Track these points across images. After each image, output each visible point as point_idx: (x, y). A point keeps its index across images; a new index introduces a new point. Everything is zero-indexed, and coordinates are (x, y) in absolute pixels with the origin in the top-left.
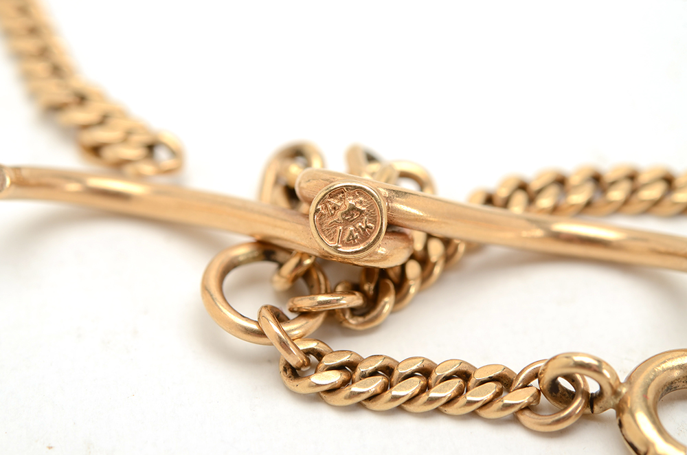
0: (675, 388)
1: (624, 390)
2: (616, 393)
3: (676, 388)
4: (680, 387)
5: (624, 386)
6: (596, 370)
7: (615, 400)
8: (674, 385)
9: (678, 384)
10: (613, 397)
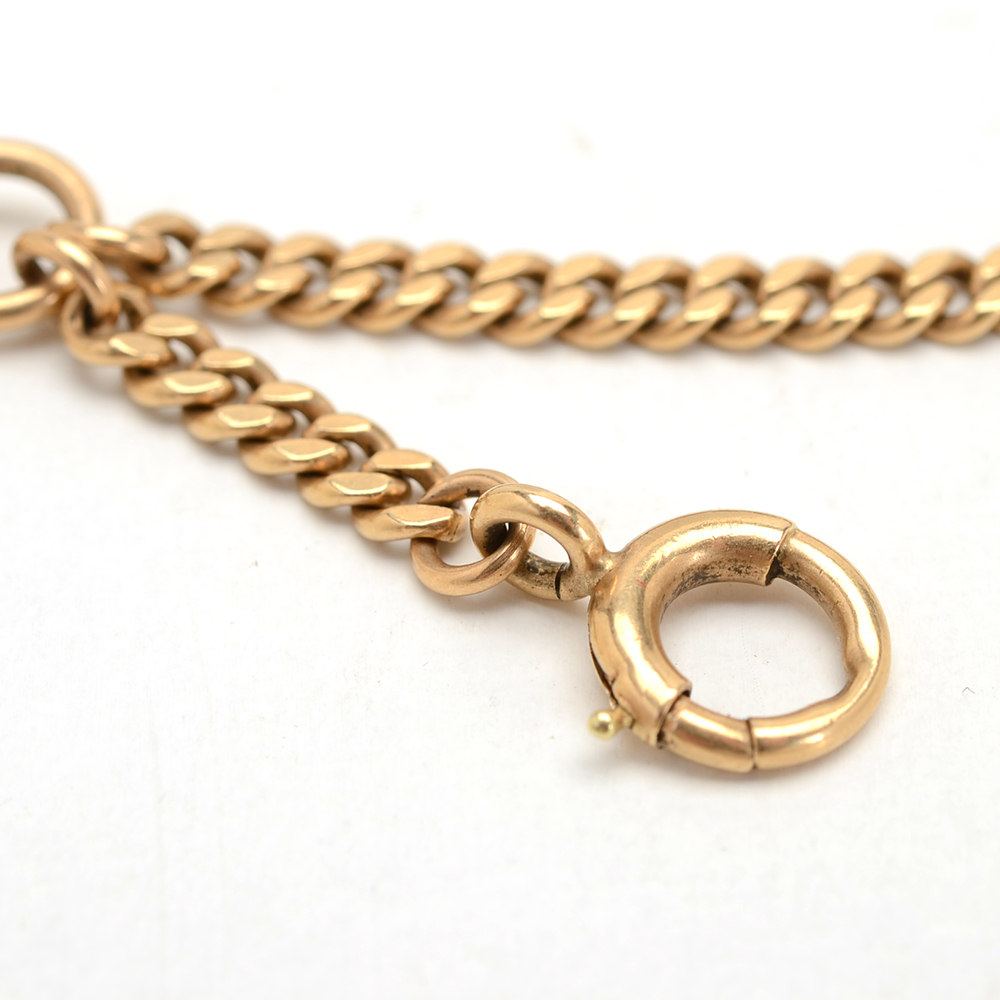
0: (714, 577)
1: (609, 564)
2: (594, 567)
3: (715, 579)
4: (723, 577)
5: (610, 558)
6: (563, 524)
7: (591, 581)
8: (710, 572)
9: (717, 571)
10: (590, 572)
